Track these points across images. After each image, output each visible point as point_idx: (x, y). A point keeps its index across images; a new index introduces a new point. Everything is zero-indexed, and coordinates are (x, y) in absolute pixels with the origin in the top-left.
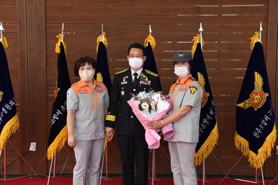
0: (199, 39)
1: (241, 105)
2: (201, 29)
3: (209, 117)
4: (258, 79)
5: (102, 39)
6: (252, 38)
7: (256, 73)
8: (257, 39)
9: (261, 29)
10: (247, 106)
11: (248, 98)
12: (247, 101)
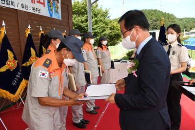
0: (4, 31)
1: (24, 65)
2: (4, 24)
3: (19, 74)
4: (32, 51)
6: (26, 31)
7: (31, 48)
8: (29, 32)
9: (29, 27)
10: (28, 65)
12: (28, 62)
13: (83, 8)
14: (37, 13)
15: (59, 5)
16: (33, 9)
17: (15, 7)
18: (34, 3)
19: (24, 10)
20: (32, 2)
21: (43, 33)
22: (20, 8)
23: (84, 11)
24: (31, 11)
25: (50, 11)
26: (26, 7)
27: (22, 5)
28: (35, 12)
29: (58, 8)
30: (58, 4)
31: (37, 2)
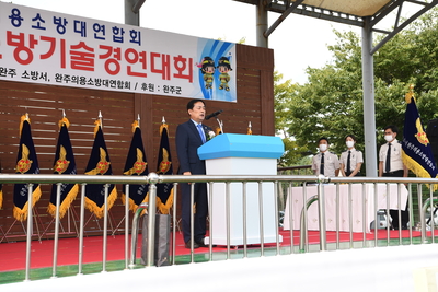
0: (99, 124)
2: (100, 116)
4: (139, 153)
5: (27, 118)
6: (133, 125)
7: (138, 149)
8: (136, 125)
9: (139, 119)
11: (132, 167)
12: (131, 170)
13: (413, 52)
14: (175, 94)
15: (232, 74)
16: (166, 88)
17: (132, 90)
18: (169, 79)
19: (147, 92)
20: (164, 78)
21: (166, 127)
22: (139, 90)
23: (418, 61)
24: (162, 93)
25: (205, 88)
26: (151, 87)
27: (144, 85)
28: (170, 94)
29: (227, 80)
30: (229, 72)
31: (175, 76)
